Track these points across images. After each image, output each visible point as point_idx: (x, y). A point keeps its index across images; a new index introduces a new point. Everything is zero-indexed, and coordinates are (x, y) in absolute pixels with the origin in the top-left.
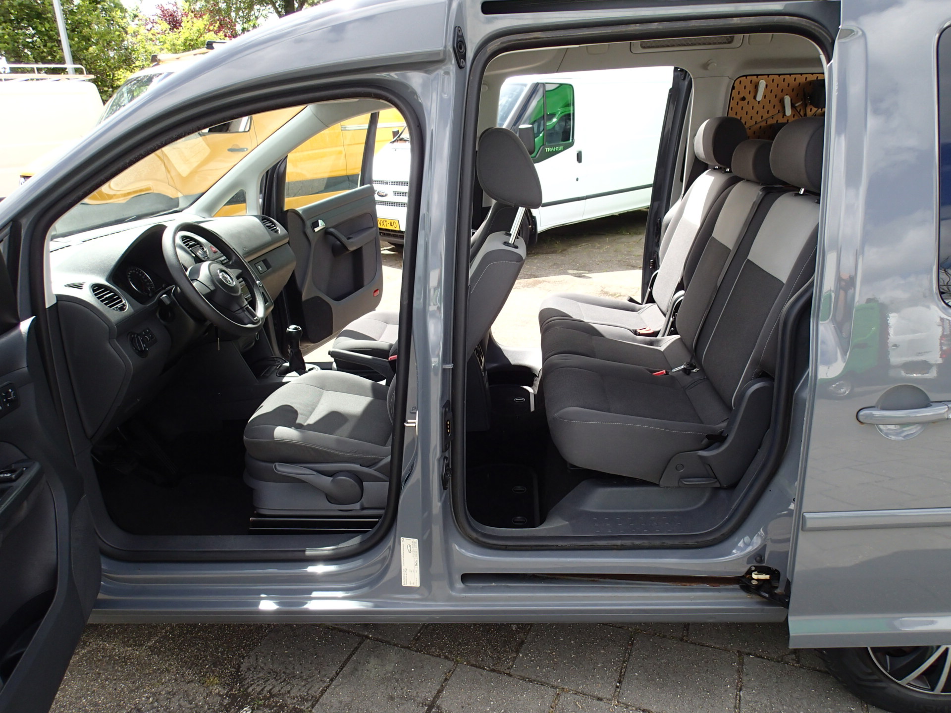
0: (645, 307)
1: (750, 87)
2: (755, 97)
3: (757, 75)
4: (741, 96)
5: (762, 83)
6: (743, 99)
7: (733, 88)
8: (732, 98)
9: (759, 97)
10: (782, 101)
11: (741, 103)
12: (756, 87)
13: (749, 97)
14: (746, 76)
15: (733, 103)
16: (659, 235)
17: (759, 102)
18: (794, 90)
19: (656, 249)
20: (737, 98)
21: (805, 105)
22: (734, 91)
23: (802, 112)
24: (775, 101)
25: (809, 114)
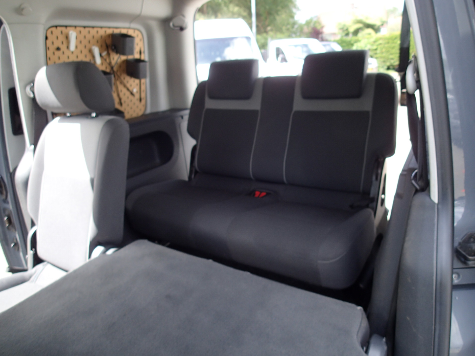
0: (35, 272)
1: (62, 38)
2: (68, 47)
3: (66, 27)
4: (56, 45)
5: (73, 34)
6: (58, 49)
7: (46, 38)
8: (47, 48)
9: (72, 47)
10: (91, 51)
11: (57, 53)
12: (67, 37)
13: (63, 48)
14: (56, 27)
15: (50, 53)
16: (4, 192)
17: (73, 52)
18: (99, 42)
19: (6, 205)
20: (52, 48)
21: (109, 54)
22: (48, 41)
23: (108, 60)
24: (86, 51)
25: (113, 62)
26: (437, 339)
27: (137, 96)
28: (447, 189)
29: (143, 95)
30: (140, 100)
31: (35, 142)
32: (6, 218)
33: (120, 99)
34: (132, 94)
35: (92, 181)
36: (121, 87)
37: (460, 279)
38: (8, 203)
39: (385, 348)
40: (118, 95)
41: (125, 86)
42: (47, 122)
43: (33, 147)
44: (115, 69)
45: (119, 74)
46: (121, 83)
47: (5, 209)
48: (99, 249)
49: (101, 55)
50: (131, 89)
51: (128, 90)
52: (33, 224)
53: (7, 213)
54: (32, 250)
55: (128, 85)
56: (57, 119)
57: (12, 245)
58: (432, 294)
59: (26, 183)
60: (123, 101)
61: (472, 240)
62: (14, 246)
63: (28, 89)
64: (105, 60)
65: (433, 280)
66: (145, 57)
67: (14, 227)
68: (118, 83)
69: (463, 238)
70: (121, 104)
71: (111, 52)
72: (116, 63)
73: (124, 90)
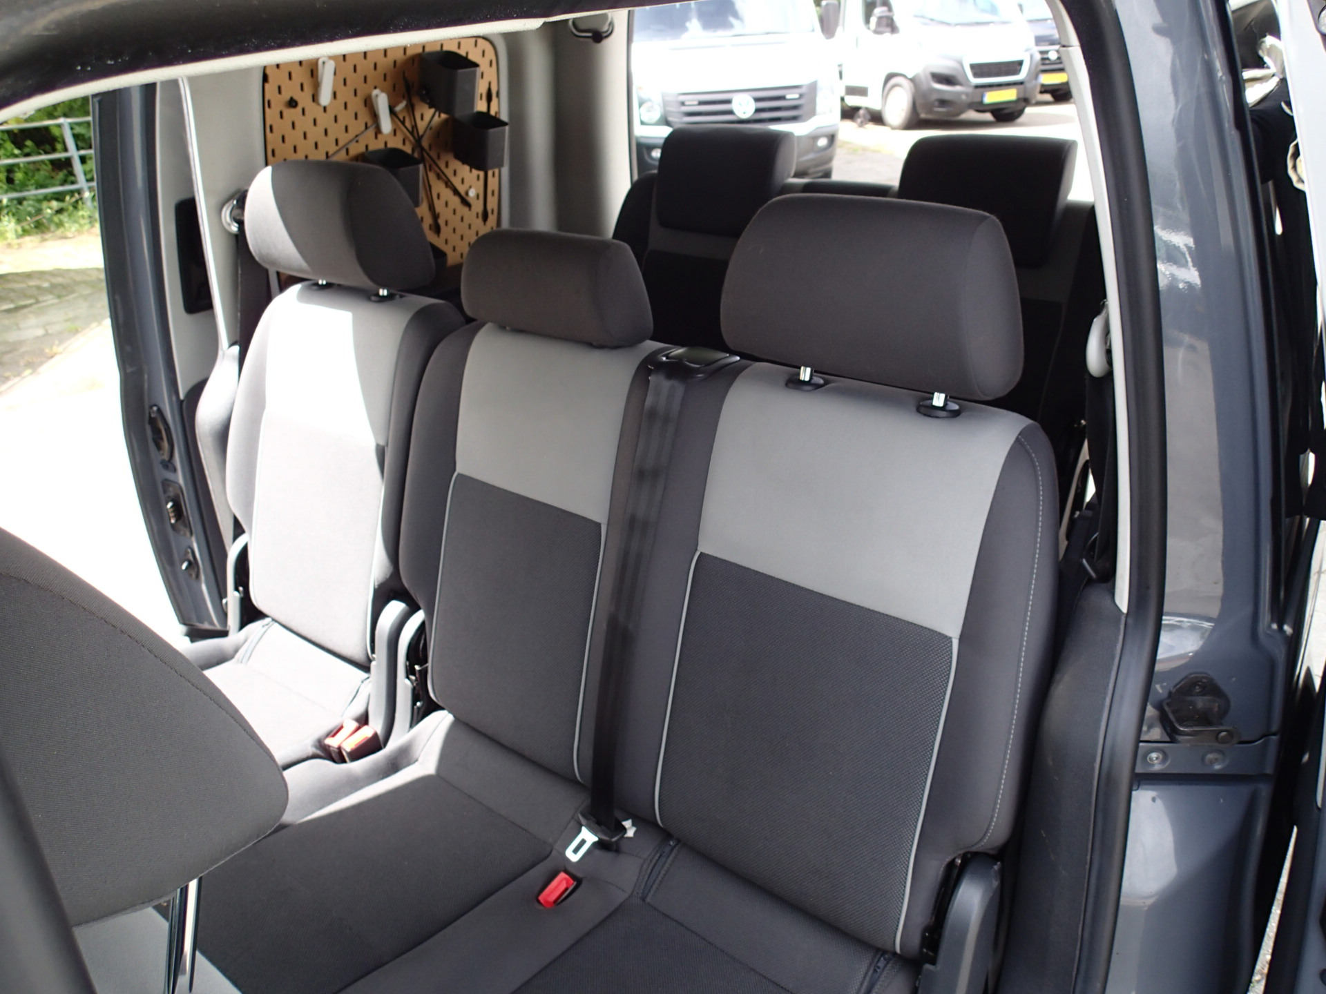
0: (246, 640)
1: (300, 75)
2: (315, 98)
4: (286, 96)
5: (327, 65)
6: (292, 103)
7: (265, 79)
8: (266, 104)
9: (325, 98)
10: (369, 103)
11: (289, 113)
12: (314, 74)
13: (304, 99)
15: (272, 115)
16: (166, 444)
17: (325, 108)
18: (388, 77)
19: (169, 475)
20: (278, 102)
21: (411, 108)
22: (267, 86)
23: (408, 124)
24: (356, 104)
25: (422, 125)
26: (1093, 880)
27: (478, 207)
28: (1148, 588)
29: (492, 203)
30: (485, 217)
31: (243, 339)
32: (170, 505)
33: (435, 217)
34: (466, 203)
35: (381, 453)
36: (438, 187)
37: (1167, 764)
38: (175, 470)
39: (996, 883)
40: (432, 207)
41: (448, 184)
42: (268, 299)
43: (236, 349)
44: (425, 144)
45: (433, 154)
46: (441, 176)
47: (166, 483)
48: (395, 608)
49: (392, 112)
50: (462, 189)
51: (456, 192)
52: (238, 530)
53: (171, 493)
54: (236, 589)
55: (456, 182)
56: (295, 289)
57: (184, 566)
58: (1090, 794)
59: (222, 436)
60: (441, 222)
61: (1198, 689)
62: (187, 568)
63: (226, 214)
64: (403, 123)
65: (1093, 769)
66: (501, 109)
67: (188, 525)
68: (432, 176)
69: (1177, 685)
70: (437, 229)
71: (416, 100)
72: (429, 127)
73: (447, 194)
